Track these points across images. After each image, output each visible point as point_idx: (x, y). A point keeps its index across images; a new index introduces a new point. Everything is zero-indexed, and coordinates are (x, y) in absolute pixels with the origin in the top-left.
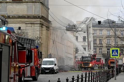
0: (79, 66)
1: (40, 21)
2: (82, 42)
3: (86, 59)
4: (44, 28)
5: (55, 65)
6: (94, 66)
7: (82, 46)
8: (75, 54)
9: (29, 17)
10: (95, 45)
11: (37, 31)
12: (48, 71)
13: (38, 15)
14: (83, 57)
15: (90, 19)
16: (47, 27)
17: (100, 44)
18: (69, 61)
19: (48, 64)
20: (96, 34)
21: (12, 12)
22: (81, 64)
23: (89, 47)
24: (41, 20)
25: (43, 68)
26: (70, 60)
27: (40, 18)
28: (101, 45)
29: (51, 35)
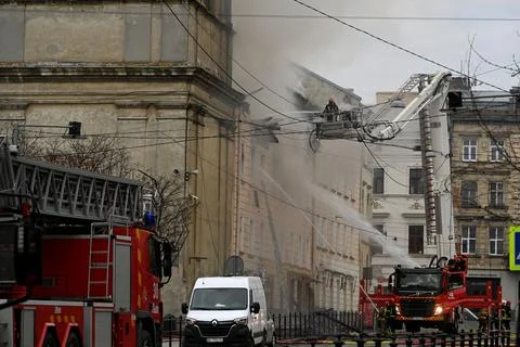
0: (381, 315)
1: (190, 95)
2: (405, 196)
3: (419, 281)
4: (210, 129)
5: (256, 308)
6: (457, 316)
7: (405, 216)
8: (369, 259)
9: (131, 74)
10: (472, 212)
11: (170, 140)
12: (220, 340)
13: (176, 63)
14: (400, 273)
15: (434, 81)
16: (221, 122)
17: (495, 207)
18: (335, 290)
19: (218, 305)
20: (473, 156)
21: (53, 49)
22: (388, 308)
23: (434, 223)
24: (193, 88)
25: (197, 322)
26: (343, 286)
27: (189, 80)
28: (498, 213)
29: (246, 164)
